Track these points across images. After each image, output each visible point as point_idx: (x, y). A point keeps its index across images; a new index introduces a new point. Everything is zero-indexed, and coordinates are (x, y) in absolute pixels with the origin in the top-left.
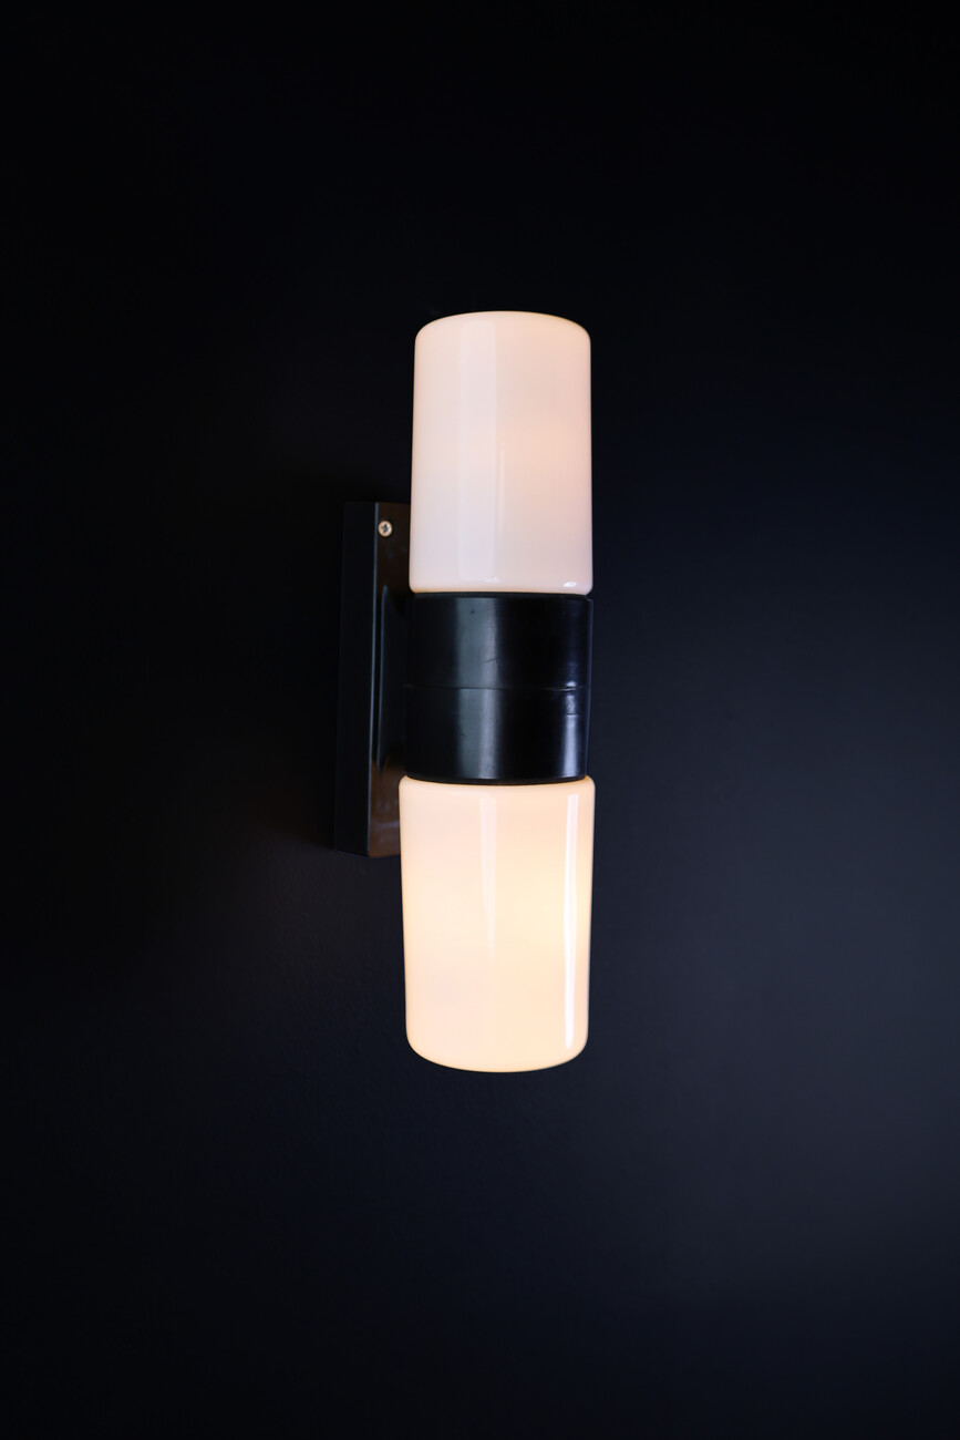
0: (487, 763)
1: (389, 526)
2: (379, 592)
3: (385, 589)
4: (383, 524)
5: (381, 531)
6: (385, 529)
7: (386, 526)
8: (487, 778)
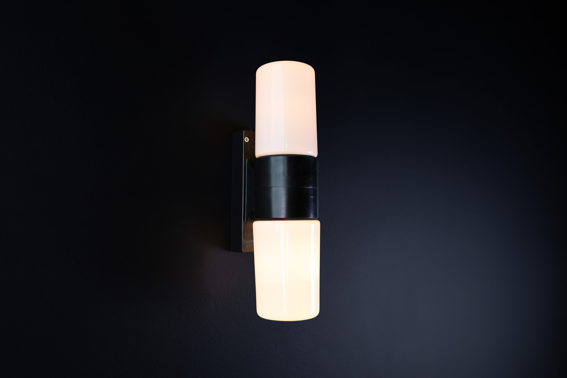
0: (283, 213)
1: (248, 139)
2: (245, 162)
3: (247, 160)
4: (246, 138)
5: (245, 140)
6: (247, 140)
7: (247, 139)
8: (283, 217)
